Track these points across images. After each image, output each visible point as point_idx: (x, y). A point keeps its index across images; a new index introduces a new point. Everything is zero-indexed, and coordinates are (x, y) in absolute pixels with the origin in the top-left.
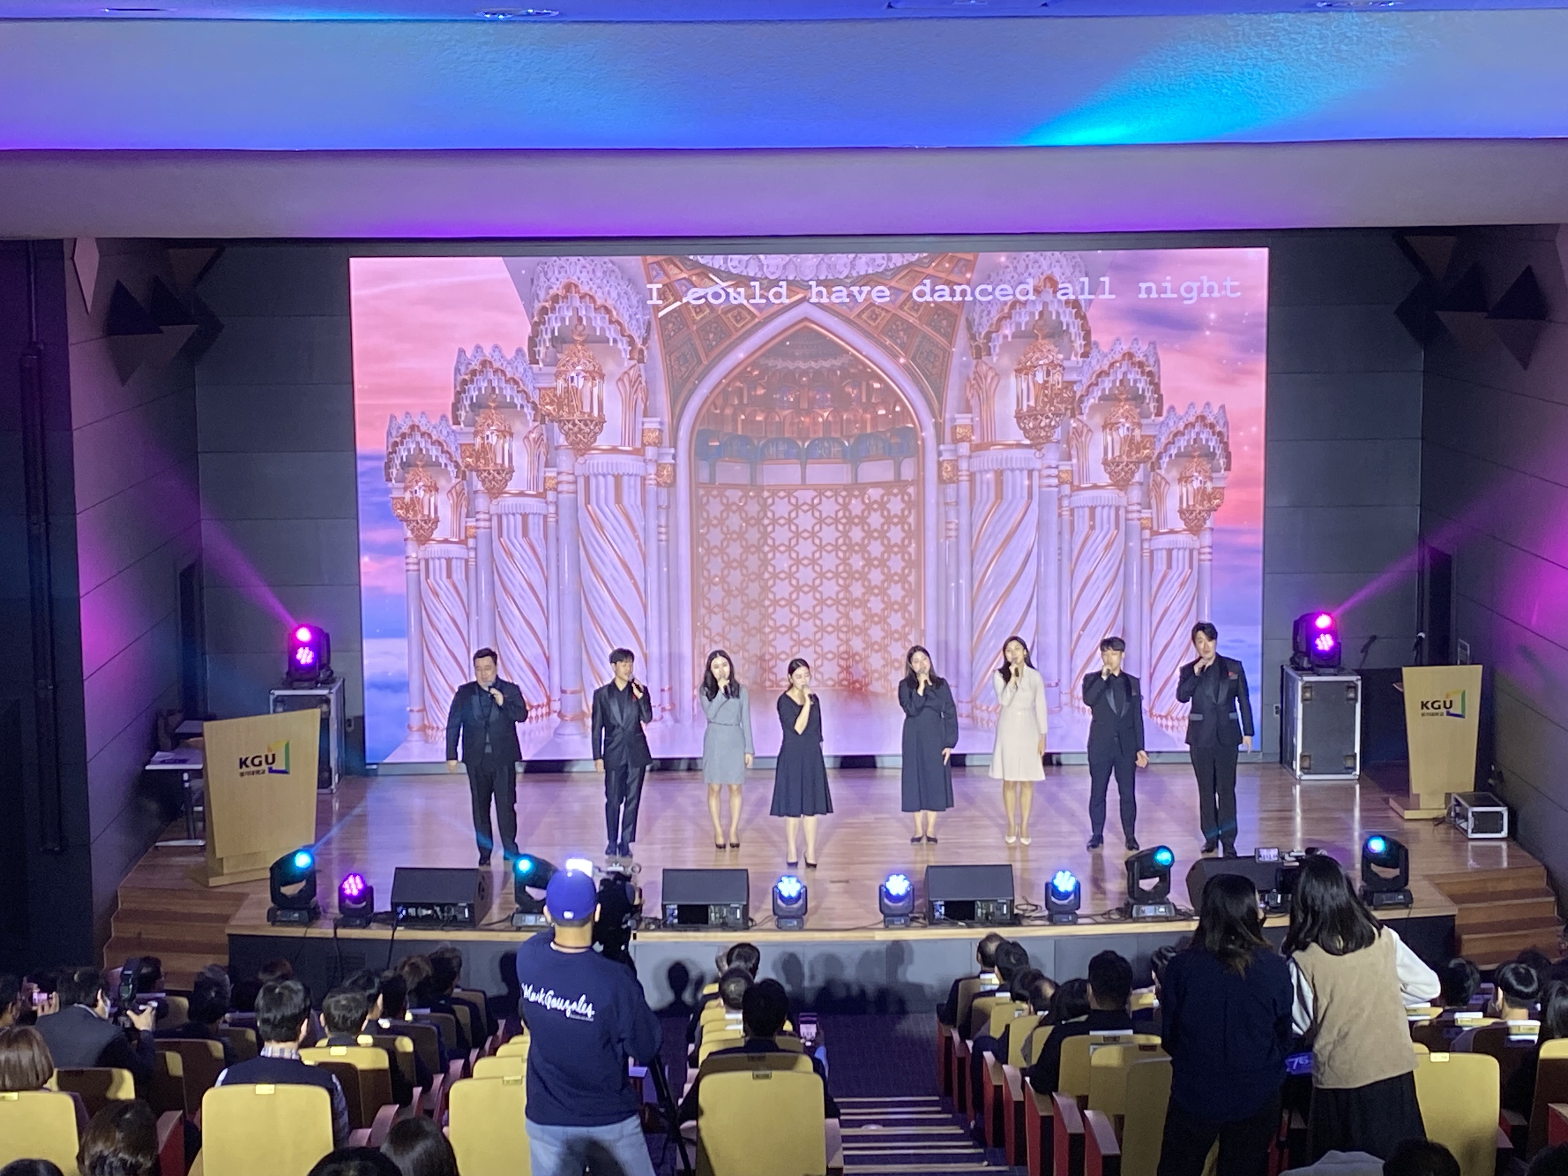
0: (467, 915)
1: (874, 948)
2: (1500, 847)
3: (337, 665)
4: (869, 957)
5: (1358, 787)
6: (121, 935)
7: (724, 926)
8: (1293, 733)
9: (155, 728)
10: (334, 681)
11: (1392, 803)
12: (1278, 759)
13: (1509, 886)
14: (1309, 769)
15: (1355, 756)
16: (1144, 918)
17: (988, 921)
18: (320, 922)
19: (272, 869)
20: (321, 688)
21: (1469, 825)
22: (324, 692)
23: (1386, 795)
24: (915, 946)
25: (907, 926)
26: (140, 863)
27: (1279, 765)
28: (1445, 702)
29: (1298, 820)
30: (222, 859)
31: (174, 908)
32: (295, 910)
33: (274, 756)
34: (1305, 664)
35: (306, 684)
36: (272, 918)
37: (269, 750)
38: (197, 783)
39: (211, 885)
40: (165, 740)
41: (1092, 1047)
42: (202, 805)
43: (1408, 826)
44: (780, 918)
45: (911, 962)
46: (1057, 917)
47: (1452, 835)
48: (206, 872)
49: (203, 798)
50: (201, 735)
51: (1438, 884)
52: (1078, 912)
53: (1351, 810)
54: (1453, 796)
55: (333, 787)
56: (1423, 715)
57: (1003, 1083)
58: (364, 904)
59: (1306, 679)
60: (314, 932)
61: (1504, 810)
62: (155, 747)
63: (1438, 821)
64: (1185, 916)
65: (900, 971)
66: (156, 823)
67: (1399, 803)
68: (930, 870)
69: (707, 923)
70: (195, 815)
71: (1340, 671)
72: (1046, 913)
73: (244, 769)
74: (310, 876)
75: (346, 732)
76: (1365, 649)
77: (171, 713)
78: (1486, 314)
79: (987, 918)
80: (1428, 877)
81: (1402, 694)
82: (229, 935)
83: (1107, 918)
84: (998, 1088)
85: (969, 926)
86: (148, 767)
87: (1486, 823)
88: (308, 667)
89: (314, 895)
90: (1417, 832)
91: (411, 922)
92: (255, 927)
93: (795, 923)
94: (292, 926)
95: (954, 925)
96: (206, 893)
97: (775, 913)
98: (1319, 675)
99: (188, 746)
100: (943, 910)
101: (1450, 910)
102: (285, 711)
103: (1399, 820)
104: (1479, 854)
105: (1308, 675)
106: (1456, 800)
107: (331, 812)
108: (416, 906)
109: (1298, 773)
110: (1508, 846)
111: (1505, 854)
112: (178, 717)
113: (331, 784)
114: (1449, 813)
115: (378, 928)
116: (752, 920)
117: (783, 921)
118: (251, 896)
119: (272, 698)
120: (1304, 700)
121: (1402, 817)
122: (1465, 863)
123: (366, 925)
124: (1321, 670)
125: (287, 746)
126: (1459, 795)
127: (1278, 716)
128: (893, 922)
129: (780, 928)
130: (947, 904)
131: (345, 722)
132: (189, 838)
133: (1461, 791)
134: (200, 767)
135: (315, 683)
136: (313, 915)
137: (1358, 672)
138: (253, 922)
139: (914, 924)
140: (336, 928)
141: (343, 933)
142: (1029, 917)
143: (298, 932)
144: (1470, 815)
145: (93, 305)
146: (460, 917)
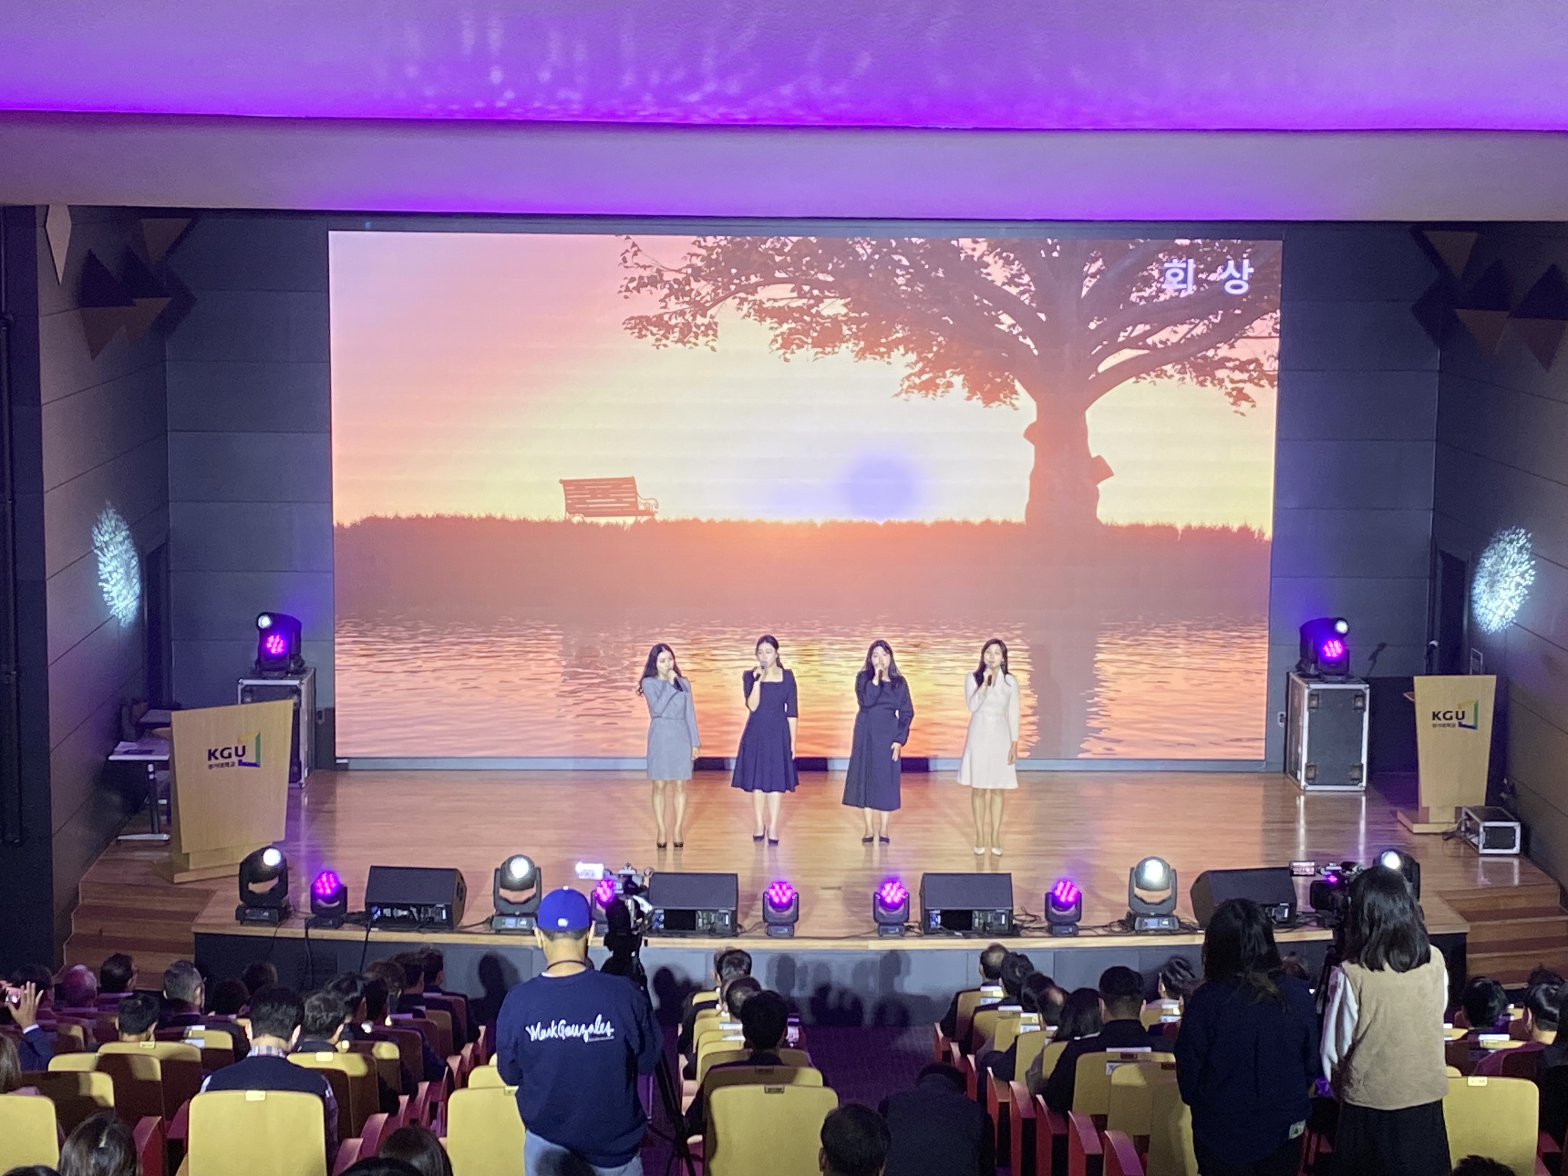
0: (444, 917)
1: (870, 957)
2: (1512, 864)
3: (308, 654)
4: (862, 967)
5: (1364, 799)
6: (81, 931)
7: (712, 932)
8: (1298, 742)
9: (119, 716)
10: (304, 671)
11: (1400, 816)
12: (1282, 769)
13: (1521, 903)
14: (1313, 779)
15: (1361, 766)
16: (1147, 930)
17: (985, 932)
18: (290, 921)
19: (242, 865)
20: (291, 679)
21: (1480, 840)
22: (296, 682)
23: (1393, 808)
24: (912, 956)
25: (902, 936)
26: (101, 858)
27: (1282, 775)
28: (1457, 713)
29: (1302, 832)
30: (188, 854)
31: (138, 905)
32: (265, 909)
33: (244, 748)
34: (1312, 671)
35: (276, 674)
36: (241, 917)
37: (239, 741)
38: (162, 775)
39: (176, 881)
40: (129, 730)
41: (1108, 1065)
42: (168, 798)
43: (1417, 840)
44: (771, 924)
45: (908, 972)
46: (1057, 929)
47: (1462, 851)
48: (171, 867)
49: (169, 791)
50: (168, 725)
51: (1448, 901)
52: (1078, 924)
53: (1357, 823)
54: (1464, 810)
55: (302, 781)
56: (1434, 725)
57: (1008, 1100)
58: (337, 904)
59: (1314, 686)
60: (284, 932)
61: (1516, 826)
62: (119, 737)
63: (1447, 836)
64: (1190, 930)
65: (897, 980)
66: (118, 817)
67: (1408, 817)
68: (926, 877)
69: (694, 929)
70: (160, 808)
71: (1349, 679)
72: (1046, 924)
73: (213, 761)
74: (281, 872)
75: (316, 725)
76: (1373, 657)
77: (136, 702)
78: (1507, 313)
79: (984, 929)
80: (1440, 894)
81: (1412, 705)
82: (196, 934)
83: (1109, 930)
84: (1004, 1106)
85: (966, 937)
86: (111, 758)
87: (1498, 838)
88: (279, 657)
89: (287, 893)
90: (1424, 847)
91: (386, 923)
92: (224, 926)
93: (786, 930)
94: (261, 925)
95: (950, 935)
96: (171, 889)
97: (765, 920)
98: (1326, 683)
99: (153, 736)
100: (939, 919)
101: (1462, 927)
102: (253, 701)
103: (1407, 834)
104: (1490, 870)
105: (1316, 682)
106: (1467, 814)
107: (300, 808)
108: (392, 906)
109: (1303, 783)
110: (1521, 864)
111: (1516, 871)
112: (143, 705)
113: (300, 778)
114: (1459, 828)
115: (350, 929)
116: (741, 927)
117: (773, 929)
118: (218, 893)
119: (240, 687)
120: (1310, 708)
121: (1410, 831)
122: (1475, 880)
123: (337, 926)
124: (1328, 678)
125: (258, 738)
126: (1470, 808)
127: (1282, 725)
128: (886, 931)
129: (770, 936)
130: (943, 914)
131: (316, 714)
132: (153, 832)
133: (1472, 805)
134: (166, 758)
135: (286, 673)
136: (284, 914)
137: (1366, 680)
138: (223, 921)
139: (909, 934)
140: (307, 928)
141: (314, 933)
142: (1027, 928)
143: (268, 931)
144: (1481, 830)
145: (64, 274)
146: (437, 919)
